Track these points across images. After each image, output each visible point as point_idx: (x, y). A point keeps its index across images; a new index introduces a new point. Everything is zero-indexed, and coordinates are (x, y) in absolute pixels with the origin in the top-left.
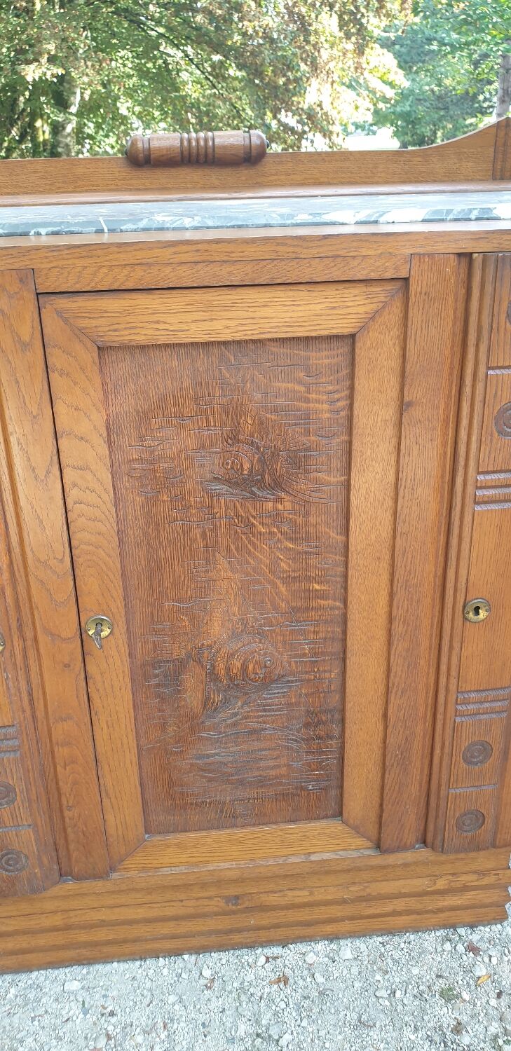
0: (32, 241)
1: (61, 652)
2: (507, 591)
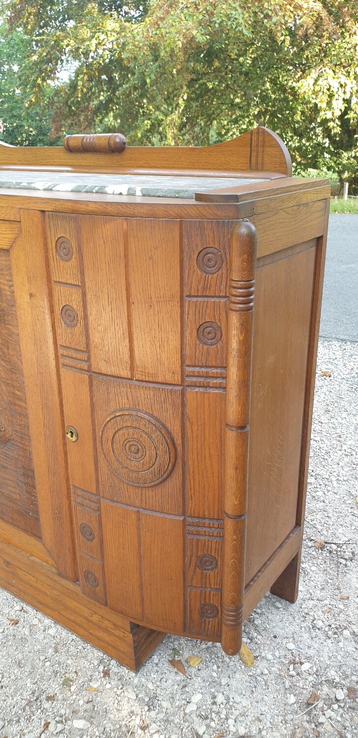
2: (85, 427)
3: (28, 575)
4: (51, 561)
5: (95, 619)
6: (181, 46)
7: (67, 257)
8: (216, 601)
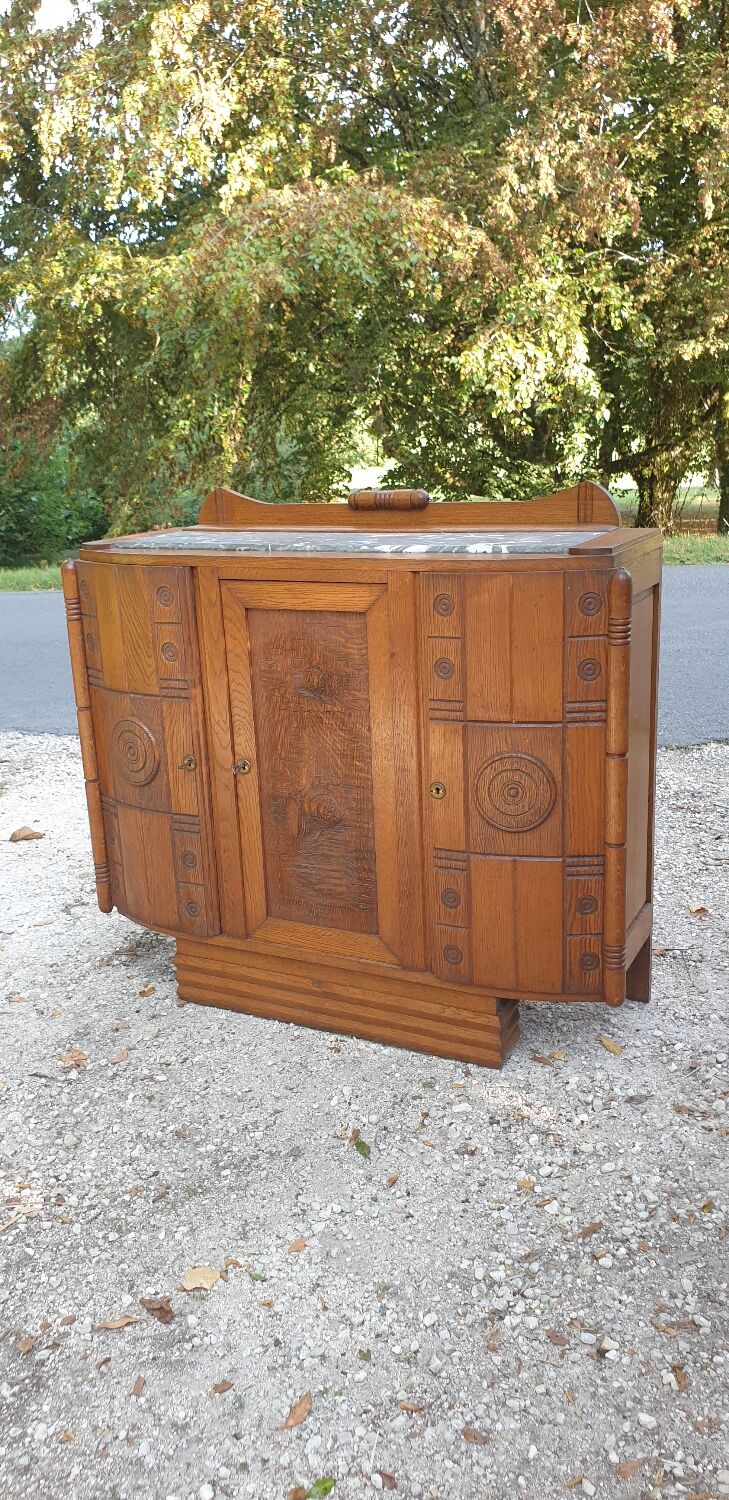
0: (236, 554)
1: (224, 777)
2: (454, 781)
3: (351, 989)
4: (389, 957)
5: (449, 1013)
6: (258, 300)
7: (448, 611)
8: (596, 949)
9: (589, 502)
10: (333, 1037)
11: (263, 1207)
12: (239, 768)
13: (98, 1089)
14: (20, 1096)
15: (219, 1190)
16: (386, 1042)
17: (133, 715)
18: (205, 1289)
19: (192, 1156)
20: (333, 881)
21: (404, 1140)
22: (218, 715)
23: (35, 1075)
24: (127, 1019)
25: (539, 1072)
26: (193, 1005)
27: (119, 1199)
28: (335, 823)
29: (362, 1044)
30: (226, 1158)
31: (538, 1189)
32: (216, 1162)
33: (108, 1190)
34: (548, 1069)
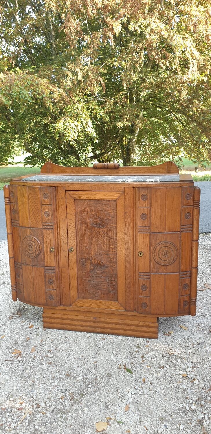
0: (68, 182)
1: (64, 254)
2: (146, 251)
3: (107, 319)
4: (122, 308)
5: (141, 323)
7: (146, 199)
8: (188, 299)
9: (170, 167)
10: (101, 335)
11: (108, 396)
12: (69, 250)
13: (31, 363)
14: (4, 369)
15: (91, 392)
16: (118, 335)
17: (31, 235)
18: (105, 430)
19: (75, 382)
20: (101, 285)
21: (140, 366)
22: (63, 233)
23: (6, 360)
24: (28, 336)
25: (169, 339)
26: (49, 329)
27: (59, 402)
28: (103, 266)
29: (111, 336)
30: (87, 381)
31: (189, 376)
32: (85, 383)
33: (52, 399)
34: (170, 337)
